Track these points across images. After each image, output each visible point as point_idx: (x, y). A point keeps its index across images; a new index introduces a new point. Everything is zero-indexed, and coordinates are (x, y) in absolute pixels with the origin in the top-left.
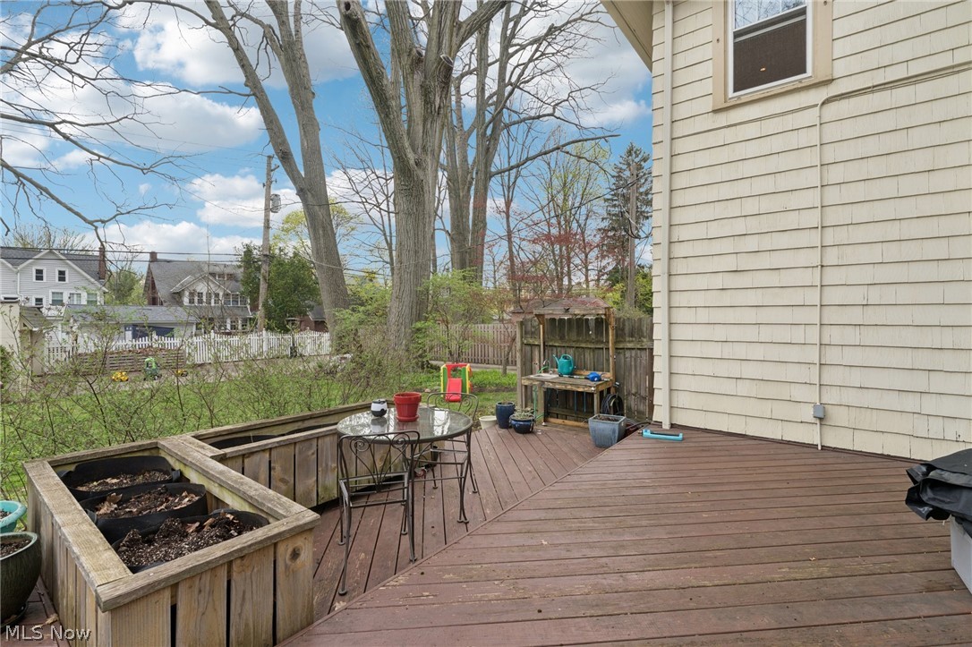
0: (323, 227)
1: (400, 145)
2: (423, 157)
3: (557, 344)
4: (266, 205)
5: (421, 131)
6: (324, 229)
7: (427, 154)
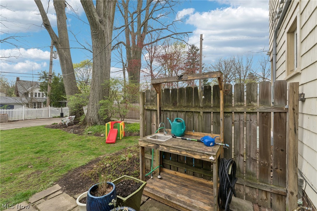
0: (66, 60)
1: (90, 9)
2: (104, 19)
3: (170, 109)
4: (51, 55)
5: (103, 6)
6: (66, 61)
7: (106, 18)
